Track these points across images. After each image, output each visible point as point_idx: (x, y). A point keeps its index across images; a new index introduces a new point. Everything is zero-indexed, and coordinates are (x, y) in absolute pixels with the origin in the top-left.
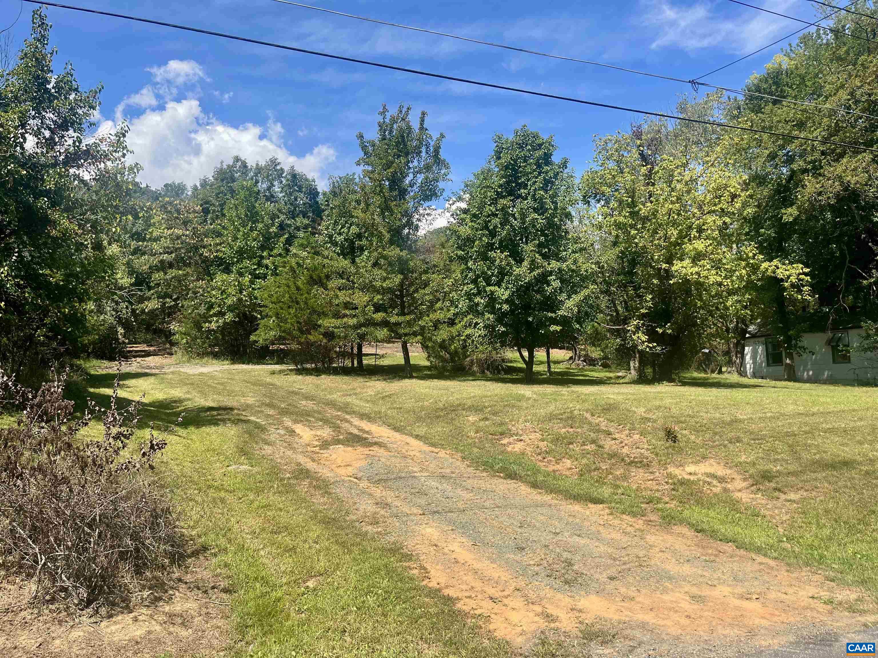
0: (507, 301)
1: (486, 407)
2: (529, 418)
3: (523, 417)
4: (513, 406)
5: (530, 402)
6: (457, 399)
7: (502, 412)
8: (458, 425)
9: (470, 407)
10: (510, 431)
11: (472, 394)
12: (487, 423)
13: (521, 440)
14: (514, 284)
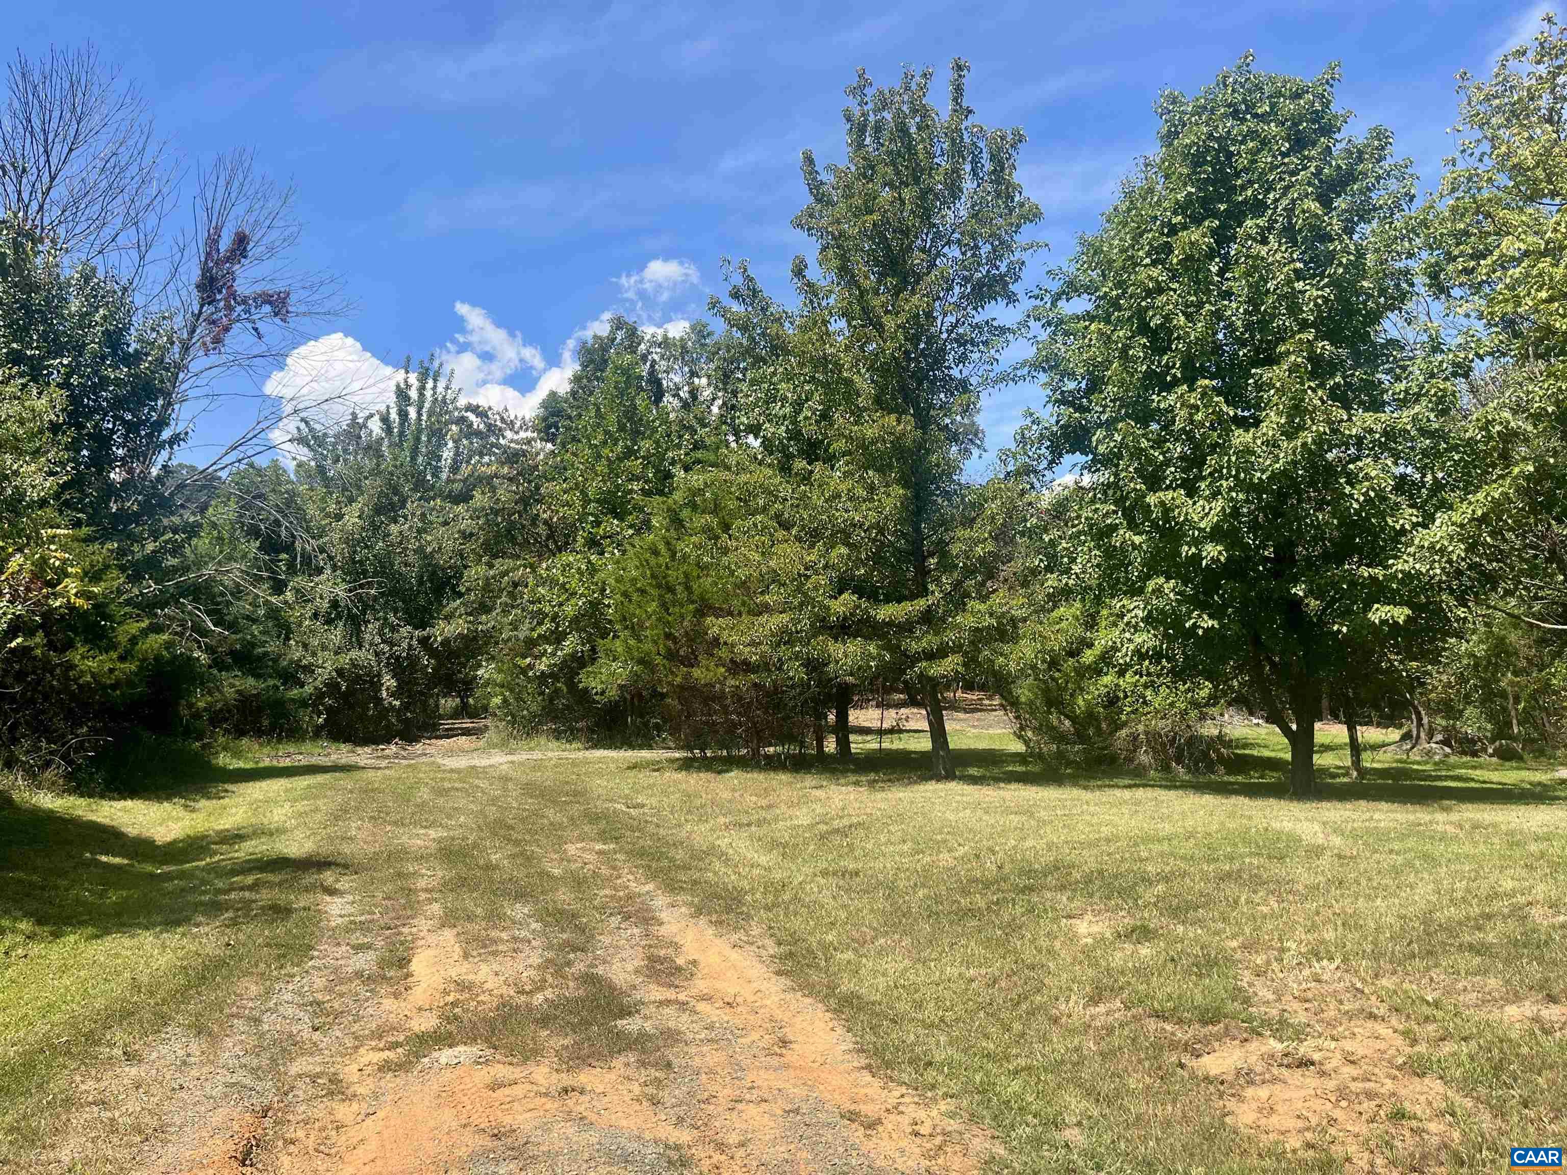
0: (1216, 534)
1: (1148, 881)
2: (1329, 935)
3: (1300, 934)
4: (1256, 881)
5: (1325, 862)
6: (1050, 846)
7: (1208, 902)
8: (1029, 955)
9: (1088, 880)
10: (1247, 1001)
11: (1105, 831)
12: (1145, 951)
13: (1305, 1063)
14: (1236, 477)
